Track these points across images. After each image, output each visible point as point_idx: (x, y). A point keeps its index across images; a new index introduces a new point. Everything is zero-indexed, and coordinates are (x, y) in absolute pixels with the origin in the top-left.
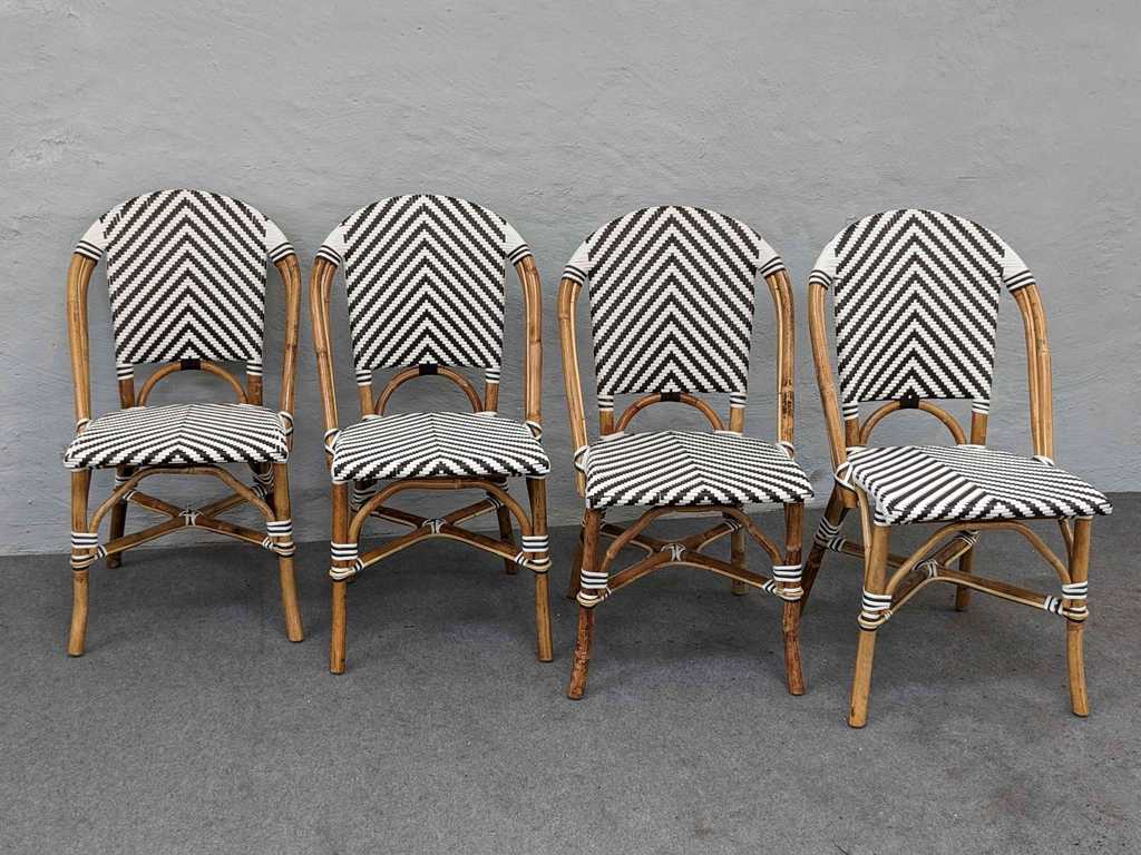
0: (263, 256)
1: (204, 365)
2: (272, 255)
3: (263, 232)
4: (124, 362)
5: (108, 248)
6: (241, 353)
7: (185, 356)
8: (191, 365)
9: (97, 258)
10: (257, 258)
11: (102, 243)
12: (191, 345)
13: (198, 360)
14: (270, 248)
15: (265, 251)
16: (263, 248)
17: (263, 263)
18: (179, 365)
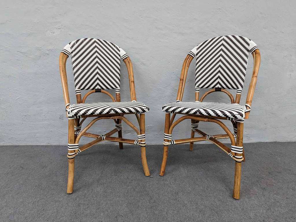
0: (119, 58)
1: (102, 91)
2: (122, 58)
3: (119, 51)
4: (78, 89)
5: (72, 53)
6: (114, 87)
7: (96, 88)
8: (98, 91)
9: (69, 55)
10: (118, 58)
11: (70, 51)
12: (99, 84)
13: (100, 89)
14: (121, 56)
15: (120, 56)
16: (120, 55)
17: (120, 60)
18: (95, 91)
